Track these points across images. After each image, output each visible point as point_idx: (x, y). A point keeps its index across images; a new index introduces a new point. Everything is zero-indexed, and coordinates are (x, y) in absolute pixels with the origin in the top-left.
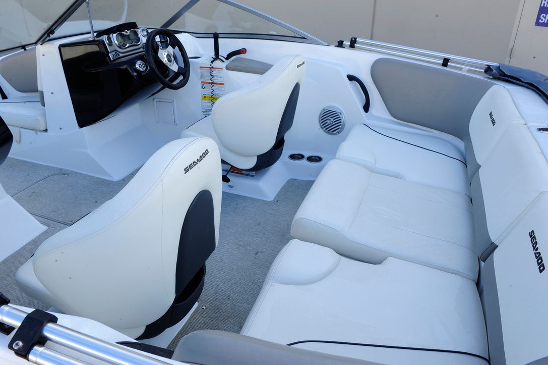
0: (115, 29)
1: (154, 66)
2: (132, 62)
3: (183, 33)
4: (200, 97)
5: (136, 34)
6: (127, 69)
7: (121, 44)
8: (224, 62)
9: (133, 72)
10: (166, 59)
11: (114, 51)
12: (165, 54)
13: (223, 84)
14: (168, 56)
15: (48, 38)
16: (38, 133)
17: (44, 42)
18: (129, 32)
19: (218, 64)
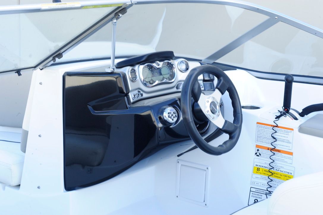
0: (144, 59)
1: (190, 117)
2: (159, 109)
3: (238, 69)
4: (250, 168)
5: (171, 66)
6: (149, 116)
7: (147, 80)
8: (296, 119)
9: (158, 123)
10: (209, 109)
11: (136, 89)
12: (208, 102)
13: (291, 154)
14: (213, 104)
15: (52, 62)
16: (7, 188)
17: (45, 67)
18: (161, 63)
19: (286, 121)
